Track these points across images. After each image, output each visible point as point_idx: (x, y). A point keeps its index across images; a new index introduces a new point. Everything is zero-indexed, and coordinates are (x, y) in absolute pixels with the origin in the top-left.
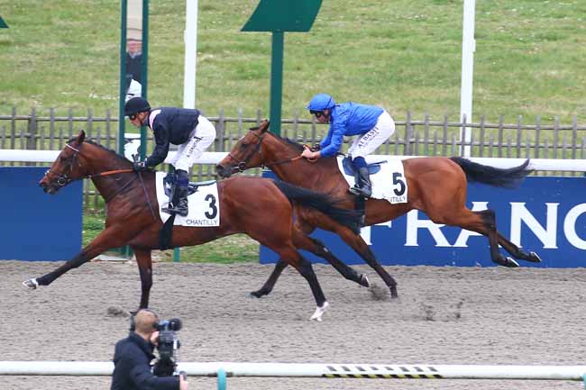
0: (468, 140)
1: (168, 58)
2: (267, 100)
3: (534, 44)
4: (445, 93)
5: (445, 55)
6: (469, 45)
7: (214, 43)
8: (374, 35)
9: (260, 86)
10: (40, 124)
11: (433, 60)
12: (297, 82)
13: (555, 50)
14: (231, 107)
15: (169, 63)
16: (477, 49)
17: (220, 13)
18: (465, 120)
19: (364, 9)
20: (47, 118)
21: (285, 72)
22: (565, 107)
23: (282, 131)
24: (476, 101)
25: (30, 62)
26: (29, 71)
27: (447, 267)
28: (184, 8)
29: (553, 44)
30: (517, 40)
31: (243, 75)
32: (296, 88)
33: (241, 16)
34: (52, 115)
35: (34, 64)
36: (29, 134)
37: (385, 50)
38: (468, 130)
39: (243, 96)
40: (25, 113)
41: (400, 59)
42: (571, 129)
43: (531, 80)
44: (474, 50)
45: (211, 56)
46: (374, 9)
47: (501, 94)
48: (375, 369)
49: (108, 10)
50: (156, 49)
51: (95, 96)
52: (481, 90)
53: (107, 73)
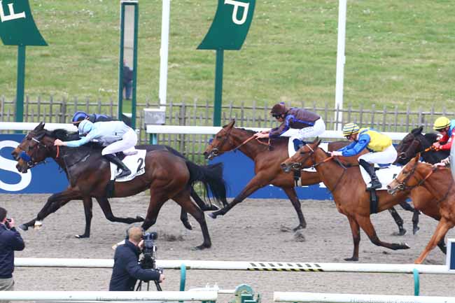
0: (340, 120)
1: (149, 66)
2: (213, 93)
3: (381, 59)
4: (326, 90)
5: (326, 66)
6: (341, 59)
7: (179, 56)
8: (280, 52)
9: (208, 84)
10: (68, 108)
11: (318, 68)
12: (232, 82)
13: (395, 64)
14: (189, 98)
15: (149, 69)
16: (346, 62)
17: (183, 37)
18: (338, 107)
19: (275, 36)
20: (73, 103)
21: (224, 76)
22: (401, 99)
23: (222, 113)
24: (346, 95)
25: (62, 68)
26: (61, 73)
27: (326, 201)
28: (160, 34)
29: (394, 60)
30: (371, 57)
31: (197, 76)
32: (231, 86)
33: (196, 39)
34: (76, 102)
35: (64, 69)
36: (61, 114)
37: (288, 62)
38: (340, 113)
39: (197, 90)
40: (59, 100)
41: (297, 68)
42: (405, 113)
43: (380, 82)
44: (344, 63)
45: (177, 65)
46: (281, 36)
47: (362, 91)
48: (281, 265)
49: (111, 35)
50: (142, 60)
51: (103, 90)
52: (348, 88)
53: (111, 75)
